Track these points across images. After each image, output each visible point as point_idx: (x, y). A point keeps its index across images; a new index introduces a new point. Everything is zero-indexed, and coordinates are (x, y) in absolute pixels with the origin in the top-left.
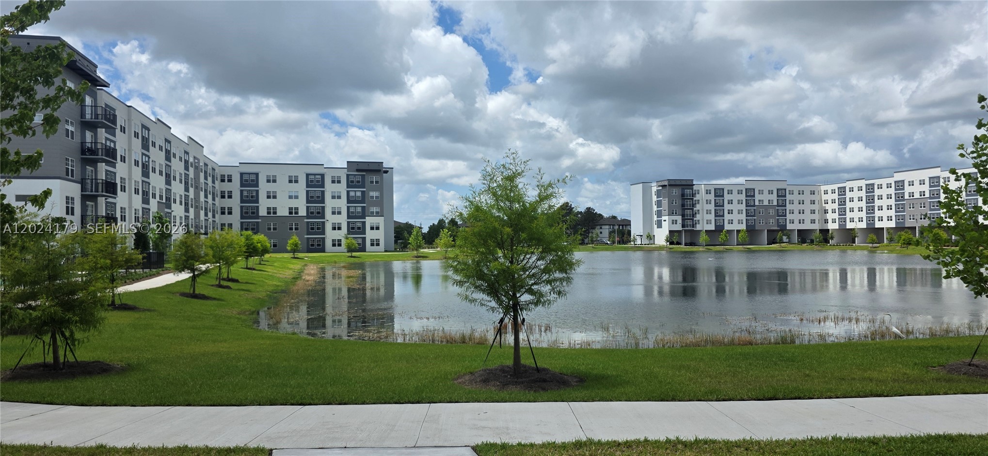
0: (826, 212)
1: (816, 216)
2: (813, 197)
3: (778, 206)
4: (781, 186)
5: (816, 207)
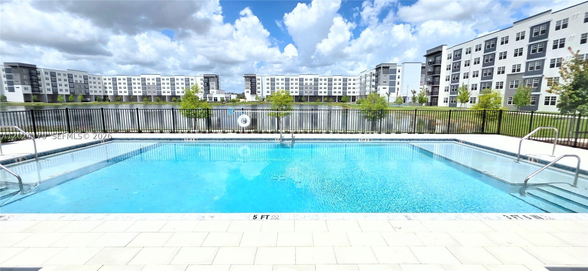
0: (106, 88)
1: (101, 90)
2: (99, 81)
3: (85, 84)
4: (85, 74)
5: (101, 85)
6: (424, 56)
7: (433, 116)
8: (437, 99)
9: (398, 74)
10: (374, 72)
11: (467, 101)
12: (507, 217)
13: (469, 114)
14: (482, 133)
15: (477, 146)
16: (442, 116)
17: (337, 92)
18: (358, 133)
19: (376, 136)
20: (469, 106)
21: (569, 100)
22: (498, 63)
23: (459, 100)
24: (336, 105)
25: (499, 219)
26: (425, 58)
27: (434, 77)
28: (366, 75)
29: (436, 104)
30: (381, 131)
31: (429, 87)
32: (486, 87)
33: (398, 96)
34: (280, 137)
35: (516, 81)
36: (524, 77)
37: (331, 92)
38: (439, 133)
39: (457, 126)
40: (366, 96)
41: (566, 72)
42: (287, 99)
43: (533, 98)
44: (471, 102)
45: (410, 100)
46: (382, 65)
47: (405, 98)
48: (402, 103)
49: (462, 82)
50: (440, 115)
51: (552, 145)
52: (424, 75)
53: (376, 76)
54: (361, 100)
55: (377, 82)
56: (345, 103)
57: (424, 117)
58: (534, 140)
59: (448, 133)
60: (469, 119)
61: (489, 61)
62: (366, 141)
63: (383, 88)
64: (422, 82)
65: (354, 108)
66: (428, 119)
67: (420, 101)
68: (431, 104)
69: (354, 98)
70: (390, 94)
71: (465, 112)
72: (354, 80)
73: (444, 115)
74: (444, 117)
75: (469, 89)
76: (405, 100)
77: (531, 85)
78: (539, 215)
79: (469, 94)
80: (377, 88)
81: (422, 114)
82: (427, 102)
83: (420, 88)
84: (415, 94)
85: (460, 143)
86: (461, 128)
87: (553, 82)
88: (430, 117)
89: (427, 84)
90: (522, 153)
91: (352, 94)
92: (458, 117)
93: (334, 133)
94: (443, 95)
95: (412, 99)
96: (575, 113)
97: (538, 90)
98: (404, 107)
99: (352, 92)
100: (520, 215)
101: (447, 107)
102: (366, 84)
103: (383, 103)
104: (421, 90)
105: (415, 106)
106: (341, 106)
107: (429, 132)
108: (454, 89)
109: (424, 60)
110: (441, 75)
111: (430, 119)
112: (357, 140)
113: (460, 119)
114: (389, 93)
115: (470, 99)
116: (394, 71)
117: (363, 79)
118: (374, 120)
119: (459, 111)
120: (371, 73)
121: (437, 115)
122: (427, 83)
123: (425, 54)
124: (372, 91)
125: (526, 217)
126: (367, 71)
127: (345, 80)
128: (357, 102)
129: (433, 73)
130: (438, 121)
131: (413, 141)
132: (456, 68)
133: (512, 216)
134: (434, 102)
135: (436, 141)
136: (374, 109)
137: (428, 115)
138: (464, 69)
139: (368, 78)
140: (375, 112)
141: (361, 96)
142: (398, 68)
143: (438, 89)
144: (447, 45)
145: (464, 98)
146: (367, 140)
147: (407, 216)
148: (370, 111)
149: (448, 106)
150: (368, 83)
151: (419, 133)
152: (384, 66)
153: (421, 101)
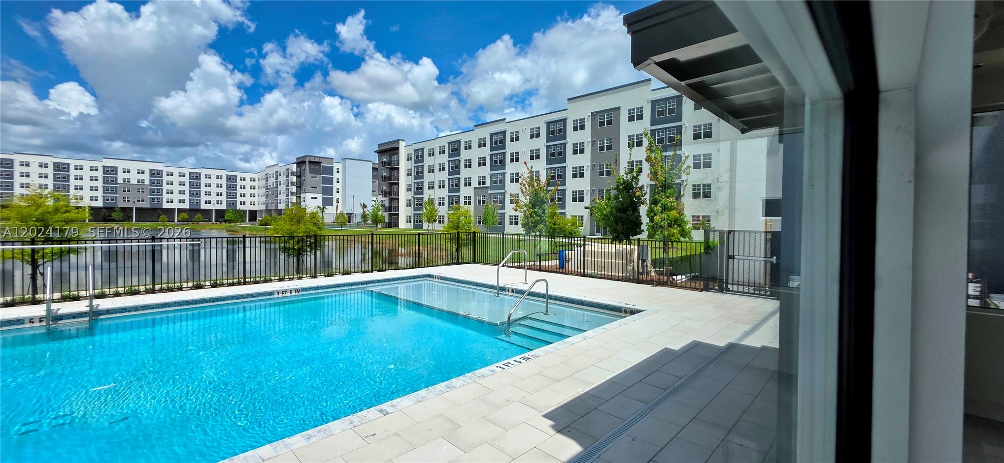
6: (375, 152)
7: (394, 243)
8: (398, 218)
9: (336, 176)
10: (294, 168)
11: (435, 221)
12: (500, 367)
13: (439, 238)
14: (458, 263)
15: (455, 282)
16: (406, 243)
17: (214, 201)
18: (271, 281)
19: (307, 282)
20: (438, 227)
21: (530, 220)
22: (464, 173)
23: (425, 219)
24: (212, 229)
25: (493, 373)
26: (377, 155)
27: (391, 185)
28: (277, 172)
29: (397, 225)
30: (316, 274)
31: (385, 199)
32: (454, 201)
33: (339, 212)
34: (44, 313)
35: (483, 196)
36: (490, 192)
37: (198, 202)
38: (404, 269)
39: (426, 256)
40: (279, 212)
41: (525, 188)
42: (67, 214)
43: (499, 217)
44: (440, 222)
45: (359, 219)
46: (307, 157)
47: (350, 215)
48: (346, 225)
49: (427, 194)
50: (403, 240)
51: (523, 271)
52: (377, 181)
53: (297, 177)
54: (269, 218)
55: (299, 187)
56: (233, 225)
57: (381, 245)
58: (508, 267)
59: (419, 267)
60: (439, 246)
61: (455, 169)
62: (288, 294)
63: (312, 198)
64: (374, 191)
65: (255, 233)
66: (387, 248)
67: (373, 220)
68: (390, 225)
69: (253, 215)
70: (324, 208)
71: (434, 235)
72: (253, 180)
73: (409, 241)
74: (409, 244)
75: (436, 204)
76: (349, 218)
77: (496, 202)
78: (526, 355)
79: (436, 211)
80: (300, 197)
81: (378, 241)
82: (384, 222)
83: (373, 201)
84: (365, 210)
85: (434, 280)
86: (431, 258)
87: (515, 200)
88: (391, 245)
89: (382, 194)
90: (501, 285)
91: (248, 207)
92: (426, 244)
93: (214, 286)
94: (404, 212)
95: (362, 217)
96: (536, 234)
97: (503, 208)
98: (350, 229)
99: (248, 203)
100: (511, 361)
101: (411, 229)
102: (279, 189)
103: (315, 224)
104: (374, 203)
105: (366, 229)
106: (224, 231)
107: (390, 268)
108: (418, 204)
109: (376, 159)
110: (400, 182)
111: (391, 248)
112: (271, 293)
113: (429, 246)
114: (322, 207)
115: (437, 217)
116: (330, 170)
117: (272, 181)
118: (299, 253)
119: (428, 235)
120: (288, 169)
121: (400, 242)
122: (382, 192)
123: (377, 149)
124: (291, 202)
125: (517, 362)
126: (280, 165)
127: (231, 179)
128: (260, 221)
129: (389, 178)
130: (402, 251)
131: (372, 285)
132: (419, 174)
133: (504, 365)
134: (393, 222)
135: (405, 281)
136: (300, 235)
137: (387, 241)
138: (427, 178)
139: (282, 179)
140: (301, 240)
141: (268, 211)
142: (336, 166)
143: (398, 202)
144: (405, 140)
145: (431, 216)
146: (291, 292)
147: (382, 409)
148: (292, 237)
149: (413, 228)
150: (282, 188)
151: (379, 271)
152: (312, 159)
153: (376, 221)
